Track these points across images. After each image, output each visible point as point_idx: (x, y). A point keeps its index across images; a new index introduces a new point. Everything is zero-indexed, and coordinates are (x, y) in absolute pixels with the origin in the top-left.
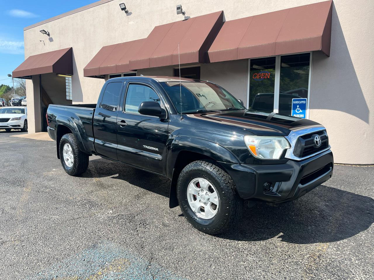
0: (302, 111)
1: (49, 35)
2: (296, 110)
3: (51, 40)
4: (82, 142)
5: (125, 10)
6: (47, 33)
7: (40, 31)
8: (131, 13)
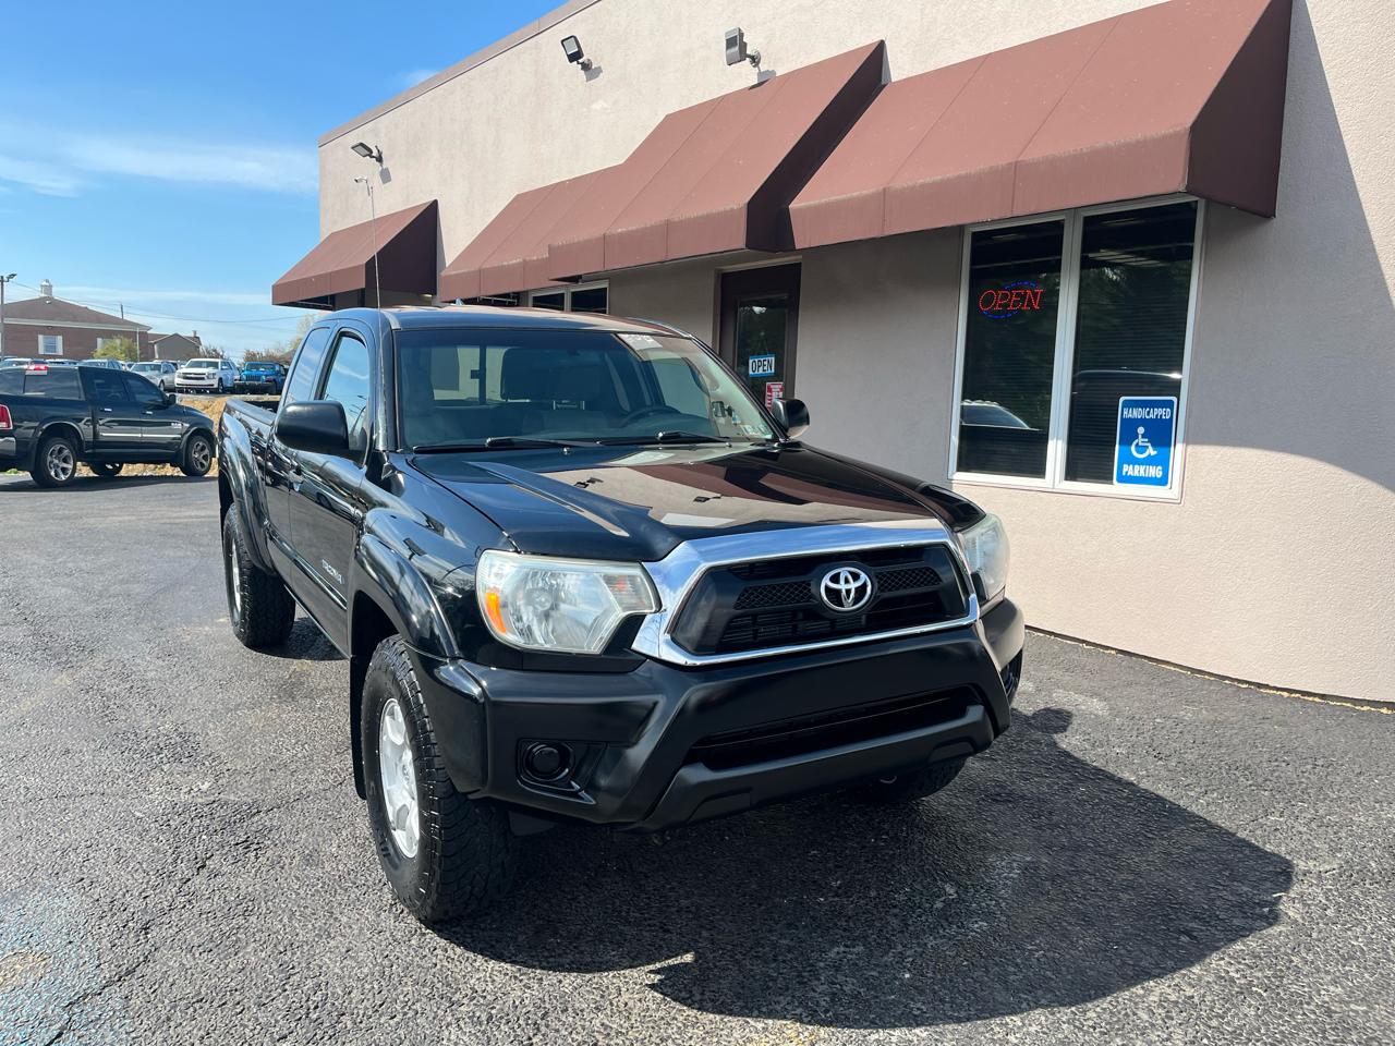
0: (1155, 452)
1: (379, 159)
2: (1133, 448)
3: (385, 176)
5: (580, 61)
6: (375, 153)
7: (353, 148)
8: (599, 70)
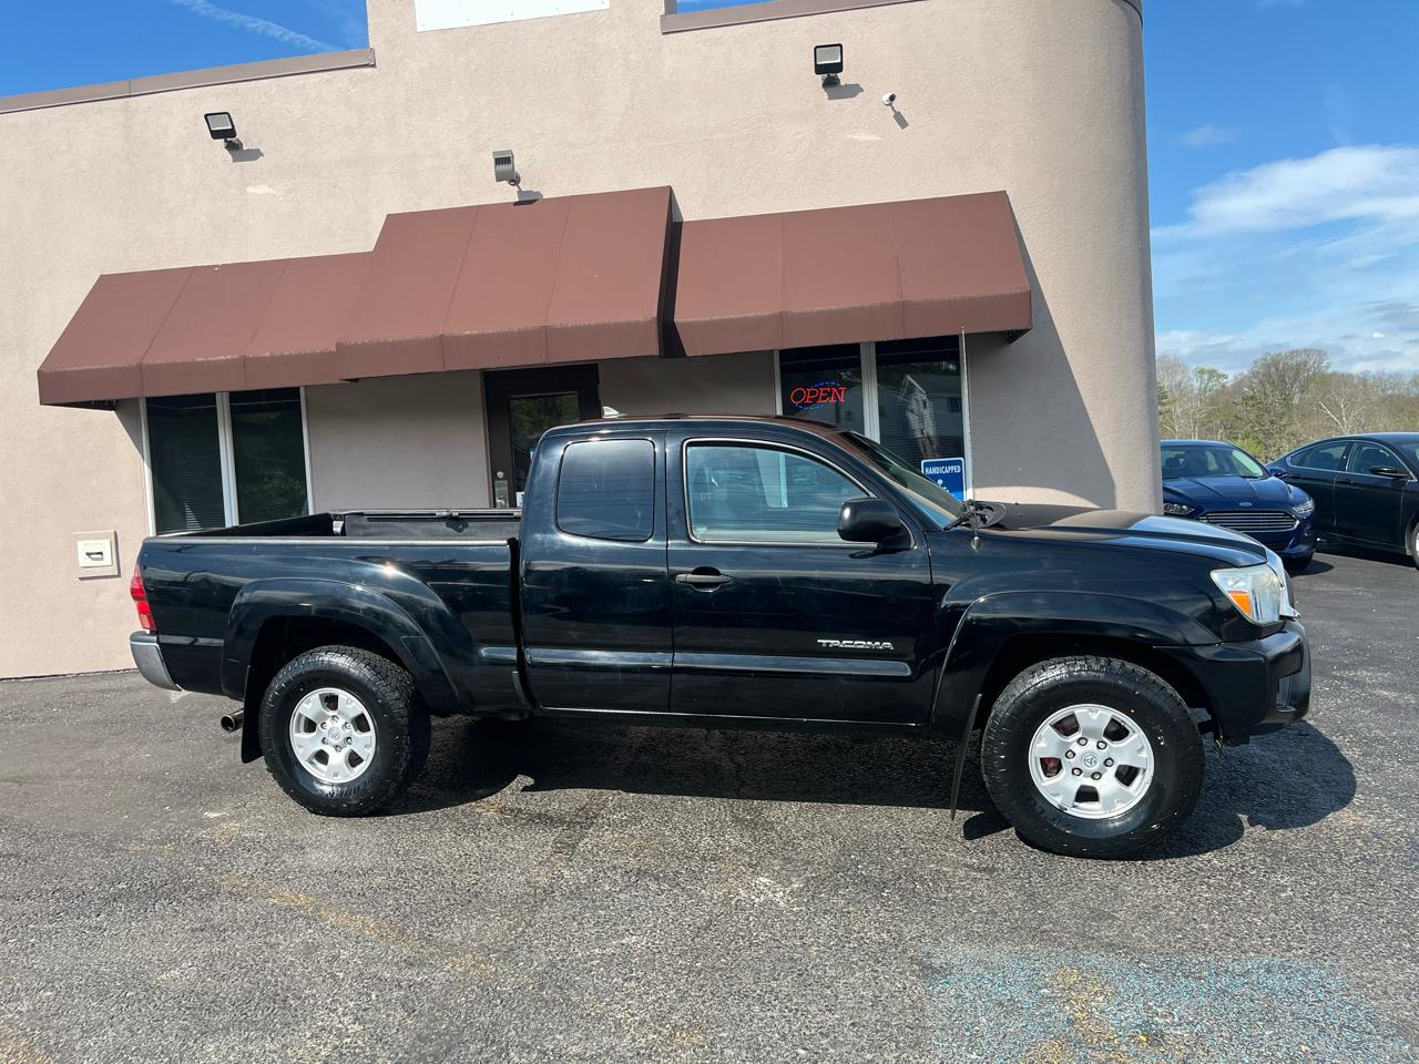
4: (442, 672)
5: (229, 140)
8: (253, 154)
